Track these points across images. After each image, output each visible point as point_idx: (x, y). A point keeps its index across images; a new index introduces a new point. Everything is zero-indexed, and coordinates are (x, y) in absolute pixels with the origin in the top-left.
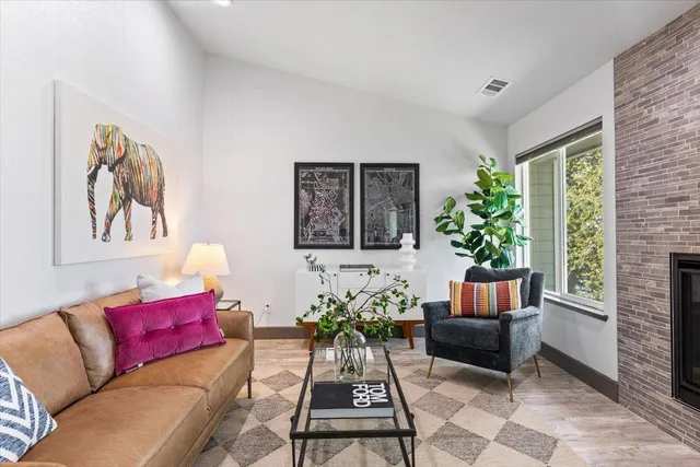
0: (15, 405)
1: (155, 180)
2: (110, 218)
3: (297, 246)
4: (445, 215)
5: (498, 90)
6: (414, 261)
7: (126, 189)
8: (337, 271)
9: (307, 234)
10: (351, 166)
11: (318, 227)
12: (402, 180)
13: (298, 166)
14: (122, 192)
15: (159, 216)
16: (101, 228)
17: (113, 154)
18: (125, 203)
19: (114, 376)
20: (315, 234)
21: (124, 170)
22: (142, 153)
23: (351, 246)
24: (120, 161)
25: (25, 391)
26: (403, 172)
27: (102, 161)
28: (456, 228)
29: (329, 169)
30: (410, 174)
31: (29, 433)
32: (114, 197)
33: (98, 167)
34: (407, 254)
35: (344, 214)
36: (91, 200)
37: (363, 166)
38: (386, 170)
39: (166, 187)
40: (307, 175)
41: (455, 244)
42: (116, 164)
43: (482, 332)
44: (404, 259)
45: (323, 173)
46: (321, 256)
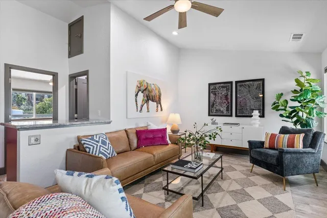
0: (107, 147)
1: (158, 94)
2: (142, 106)
3: (209, 115)
4: (277, 102)
5: (301, 38)
6: (259, 123)
7: (147, 98)
8: (221, 125)
9: (213, 110)
10: (231, 83)
11: (217, 108)
12: (255, 87)
13: (210, 85)
14: (146, 98)
15: (159, 105)
16: (139, 109)
17: (143, 88)
18: (147, 101)
19: (137, 148)
20: (216, 110)
21: (147, 92)
22: (153, 86)
23: (231, 116)
24: (145, 90)
25: (110, 145)
26: (256, 83)
27: (139, 90)
28: (283, 108)
29: (222, 85)
30: (260, 84)
31: (109, 154)
32: (143, 100)
33: (138, 92)
34: (255, 119)
35: (228, 103)
36: (136, 101)
37: (237, 82)
38: (247, 83)
39: (162, 96)
40: (213, 88)
41: (281, 116)
42: (144, 90)
43: (271, 156)
44: (253, 122)
45: (220, 86)
46: (218, 119)
